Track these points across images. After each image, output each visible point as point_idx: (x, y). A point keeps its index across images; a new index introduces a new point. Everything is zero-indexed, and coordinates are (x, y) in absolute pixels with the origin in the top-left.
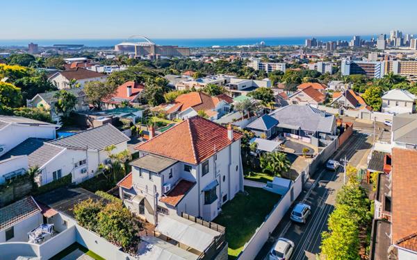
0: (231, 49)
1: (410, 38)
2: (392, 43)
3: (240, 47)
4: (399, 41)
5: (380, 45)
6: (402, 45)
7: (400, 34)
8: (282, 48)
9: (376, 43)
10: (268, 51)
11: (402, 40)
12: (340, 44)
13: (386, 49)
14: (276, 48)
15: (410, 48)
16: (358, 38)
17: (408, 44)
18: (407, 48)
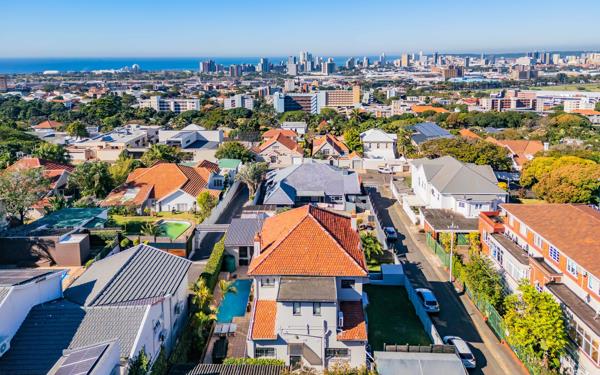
0: (82, 76)
1: (320, 61)
2: (302, 67)
3: (97, 72)
4: (309, 64)
5: (291, 70)
6: (313, 69)
7: (310, 57)
8: (167, 74)
9: (285, 67)
10: (147, 78)
11: (313, 64)
12: (246, 69)
13: (298, 75)
14: (159, 75)
15: (322, 73)
16: (265, 61)
17: (319, 68)
18: (319, 73)
